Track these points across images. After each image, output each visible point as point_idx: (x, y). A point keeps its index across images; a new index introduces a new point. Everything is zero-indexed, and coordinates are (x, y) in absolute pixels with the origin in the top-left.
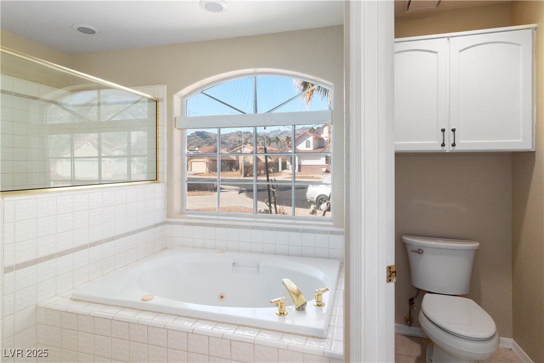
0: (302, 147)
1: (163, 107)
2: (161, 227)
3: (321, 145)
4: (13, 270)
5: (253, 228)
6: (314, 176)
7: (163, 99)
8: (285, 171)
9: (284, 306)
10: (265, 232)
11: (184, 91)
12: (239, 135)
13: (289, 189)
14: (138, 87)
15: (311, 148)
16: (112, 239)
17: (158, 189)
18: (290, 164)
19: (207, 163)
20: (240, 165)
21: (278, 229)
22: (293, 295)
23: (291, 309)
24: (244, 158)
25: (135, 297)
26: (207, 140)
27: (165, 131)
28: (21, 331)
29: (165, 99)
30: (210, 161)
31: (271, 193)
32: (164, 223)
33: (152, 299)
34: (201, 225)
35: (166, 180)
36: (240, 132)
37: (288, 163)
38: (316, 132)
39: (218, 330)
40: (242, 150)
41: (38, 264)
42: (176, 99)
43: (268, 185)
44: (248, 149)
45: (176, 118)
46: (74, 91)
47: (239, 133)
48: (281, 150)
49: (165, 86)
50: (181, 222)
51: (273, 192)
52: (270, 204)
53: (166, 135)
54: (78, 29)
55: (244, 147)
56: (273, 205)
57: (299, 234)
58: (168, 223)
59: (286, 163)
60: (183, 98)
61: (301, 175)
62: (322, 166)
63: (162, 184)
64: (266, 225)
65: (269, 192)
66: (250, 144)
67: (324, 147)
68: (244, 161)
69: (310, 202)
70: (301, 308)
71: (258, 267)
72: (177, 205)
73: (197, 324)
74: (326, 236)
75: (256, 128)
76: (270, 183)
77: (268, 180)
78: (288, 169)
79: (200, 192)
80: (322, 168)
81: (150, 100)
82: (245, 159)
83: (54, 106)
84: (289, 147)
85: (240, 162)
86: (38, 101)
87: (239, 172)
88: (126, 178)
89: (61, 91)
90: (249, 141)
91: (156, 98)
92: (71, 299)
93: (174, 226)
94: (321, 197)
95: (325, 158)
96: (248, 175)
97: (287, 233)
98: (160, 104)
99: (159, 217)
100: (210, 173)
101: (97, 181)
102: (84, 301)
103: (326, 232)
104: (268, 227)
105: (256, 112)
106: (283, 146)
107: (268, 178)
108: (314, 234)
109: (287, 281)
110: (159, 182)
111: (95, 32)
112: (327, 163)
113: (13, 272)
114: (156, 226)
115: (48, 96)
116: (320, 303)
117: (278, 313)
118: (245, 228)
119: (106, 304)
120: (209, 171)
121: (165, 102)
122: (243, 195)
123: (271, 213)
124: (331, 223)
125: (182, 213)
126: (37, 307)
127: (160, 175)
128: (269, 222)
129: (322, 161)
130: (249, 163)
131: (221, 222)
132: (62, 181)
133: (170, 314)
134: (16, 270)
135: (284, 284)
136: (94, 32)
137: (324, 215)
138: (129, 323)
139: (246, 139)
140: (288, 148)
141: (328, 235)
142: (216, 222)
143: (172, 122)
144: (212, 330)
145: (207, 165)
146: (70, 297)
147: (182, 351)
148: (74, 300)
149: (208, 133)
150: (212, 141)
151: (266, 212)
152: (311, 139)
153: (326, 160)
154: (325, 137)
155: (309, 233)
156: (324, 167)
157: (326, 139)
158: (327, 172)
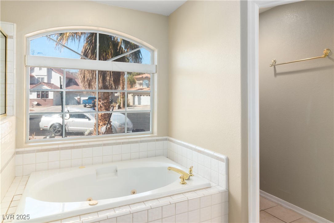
5: (105, 145)
21: (123, 143)
27: (15, 67)
29: (15, 36)
34: (58, 149)
35: (15, 113)
57: (138, 144)
64: (114, 141)
67: (35, 84)
80: (34, 101)
91: (6, 35)
95: (36, 94)
97: (130, 144)
103: (154, 141)
104: (116, 143)
108: (147, 143)
112: (38, 97)
118: (98, 146)
121: (15, 41)
127: (8, 109)
129: (34, 96)
131: (76, 145)
142: (72, 145)
153: (38, 95)
154: (36, 75)
155: (144, 142)
156: (36, 101)
157: (36, 77)
158: (38, 105)
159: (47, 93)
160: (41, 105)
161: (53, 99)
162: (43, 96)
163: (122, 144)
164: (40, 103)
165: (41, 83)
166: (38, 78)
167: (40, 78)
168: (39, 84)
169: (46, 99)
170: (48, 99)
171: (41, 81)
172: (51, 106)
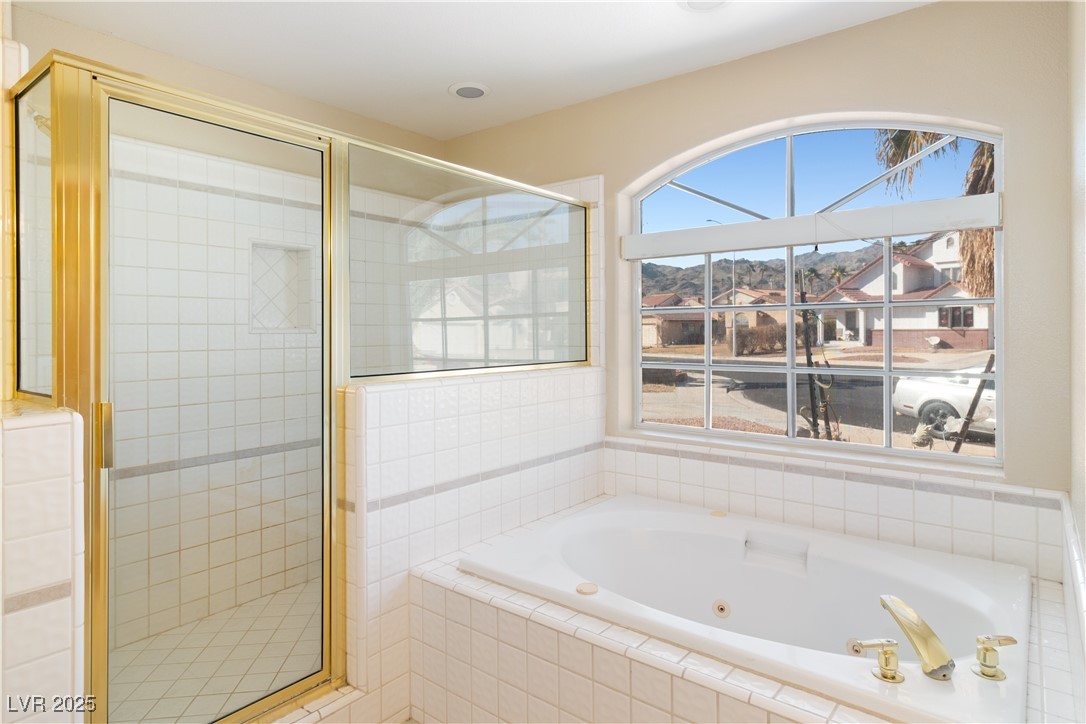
0: (875, 288)
1: (596, 218)
2: (595, 452)
3: (925, 281)
4: (377, 509)
5: (789, 468)
6: (907, 355)
7: (597, 203)
8: (832, 343)
9: (892, 660)
10: (819, 480)
11: (637, 184)
12: (723, 268)
13: (877, 385)
14: (552, 185)
15: (899, 291)
16: (516, 468)
17: (588, 378)
18: (844, 328)
19: (658, 327)
20: (728, 331)
22: (914, 639)
23: (910, 669)
24: (736, 315)
25: (567, 583)
26: (657, 282)
27: (602, 265)
28: (389, 612)
29: (601, 202)
30: (665, 324)
31: (817, 392)
32: (601, 445)
33: (595, 592)
35: (603, 362)
36: (726, 260)
37: (840, 325)
38: (913, 254)
39: (735, 682)
40: (732, 298)
41: (412, 502)
42: (622, 200)
43: (810, 376)
44: (744, 297)
45: (621, 239)
46: (446, 203)
47: (724, 264)
48: (823, 296)
49: (601, 178)
50: (633, 445)
51: (821, 389)
52: (815, 416)
53: (602, 272)
54: (457, 92)
55: (736, 292)
56: (821, 423)
58: (608, 445)
59: (835, 325)
60: (633, 197)
61: (873, 354)
62: (931, 332)
63: (595, 369)
64: (820, 464)
65: (812, 390)
66: (749, 285)
67: (933, 288)
68: (737, 322)
69: (903, 415)
70: (941, 673)
71: (805, 556)
72: (624, 412)
73: (689, 660)
74: (986, 504)
75: (792, 249)
76: (815, 371)
77: (810, 364)
78: (840, 339)
79: (649, 385)
80: (929, 336)
81: (574, 207)
82: (739, 318)
83: (418, 231)
84: (841, 289)
85: (728, 324)
86: (395, 225)
87: (725, 346)
88: (529, 357)
89: (427, 206)
90: (746, 279)
91: (585, 203)
92: (458, 569)
93: (620, 452)
94: (932, 405)
95: (936, 314)
96: (745, 352)
97: (874, 487)
98: (592, 213)
99: (592, 432)
100: (664, 347)
101: (481, 361)
102: (480, 577)
103: (985, 495)
104: (826, 471)
105: (792, 214)
106: (825, 287)
107: (809, 359)
108: (949, 496)
109: (891, 600)
110: (590, 365)
111: (482, 93)
112: (941, 324)
113: (378, 512)
114: (587, 449)
115: (409, 216)
116: (990, 671)
117: (878, 671)
118: (770, 468)
119: (516, 588)
120: (663, 343)
121: (601, 208)
122: (738, 395)
123: (817, 435)
124: (1001, 474)
125: (633, 427)
126: (409, 575)
127: (592, 351)
128: (827, 460)
129: (931, 320)
130: (747, 326)
131: (715, 452)
132: (423, 359)
133: (633, 630)
134: (382, 508)
135: (885, 606)
136: (480, 93)
137: (956, 449)
138: (558, 632)
139: (740, 276)
140: (840, 292)
141: (989, 502)
142: (705, 450)
143: (614, 246)
144: (724, 679)
145: (658, 331)
146: (457, 564)
147: (660, 709)
148: (463, 571)
149: (659, 266)
150: (668, 282)
151: (803, 433)
152: (899, 269)
153: (941, 318)
154: (938, 263)
155: (935, 491)
156: (936, 335)
157: (939, 268)
158: (943, 345)
159: (970, 312)
160: (951, 347)
161: (987, 330)
162: (955, 322)
163: (846, 478)
164: (949, 341)
165: (950, 284)
166: (943, 270)
167: (949, 269)
168: (944, 287)
169: (965, 328)
170: (971, 328)
171: (951, 278)
172: (982, 349)
